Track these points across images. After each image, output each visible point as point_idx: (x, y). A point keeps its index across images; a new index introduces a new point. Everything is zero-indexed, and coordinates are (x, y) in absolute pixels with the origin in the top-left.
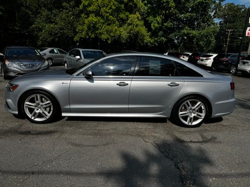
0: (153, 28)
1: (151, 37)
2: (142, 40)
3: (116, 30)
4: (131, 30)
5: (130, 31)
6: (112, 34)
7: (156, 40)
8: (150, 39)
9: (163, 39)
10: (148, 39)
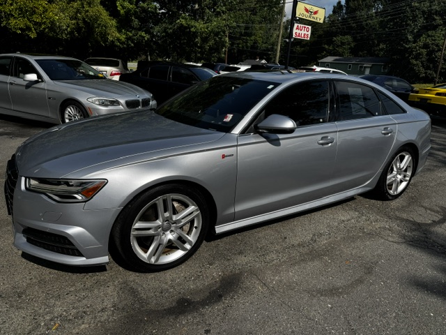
0: (122, 12)
1: (119, 30)
2: (104, 36)
3: (45, 11)
4: (78, 11)
5: (76, 13)
6: (37, 19)
7: (130, 37)
8: (118, 35)
9: (143, 34)
10: (115, 35)
